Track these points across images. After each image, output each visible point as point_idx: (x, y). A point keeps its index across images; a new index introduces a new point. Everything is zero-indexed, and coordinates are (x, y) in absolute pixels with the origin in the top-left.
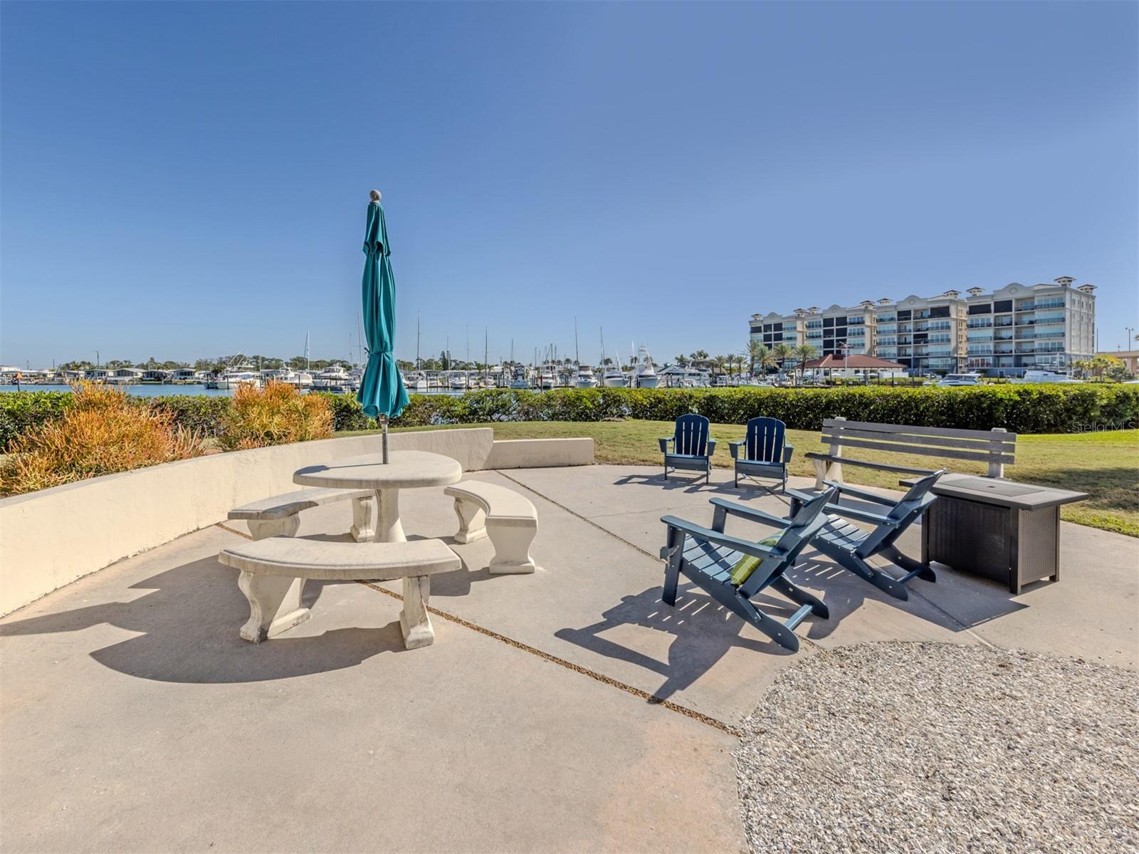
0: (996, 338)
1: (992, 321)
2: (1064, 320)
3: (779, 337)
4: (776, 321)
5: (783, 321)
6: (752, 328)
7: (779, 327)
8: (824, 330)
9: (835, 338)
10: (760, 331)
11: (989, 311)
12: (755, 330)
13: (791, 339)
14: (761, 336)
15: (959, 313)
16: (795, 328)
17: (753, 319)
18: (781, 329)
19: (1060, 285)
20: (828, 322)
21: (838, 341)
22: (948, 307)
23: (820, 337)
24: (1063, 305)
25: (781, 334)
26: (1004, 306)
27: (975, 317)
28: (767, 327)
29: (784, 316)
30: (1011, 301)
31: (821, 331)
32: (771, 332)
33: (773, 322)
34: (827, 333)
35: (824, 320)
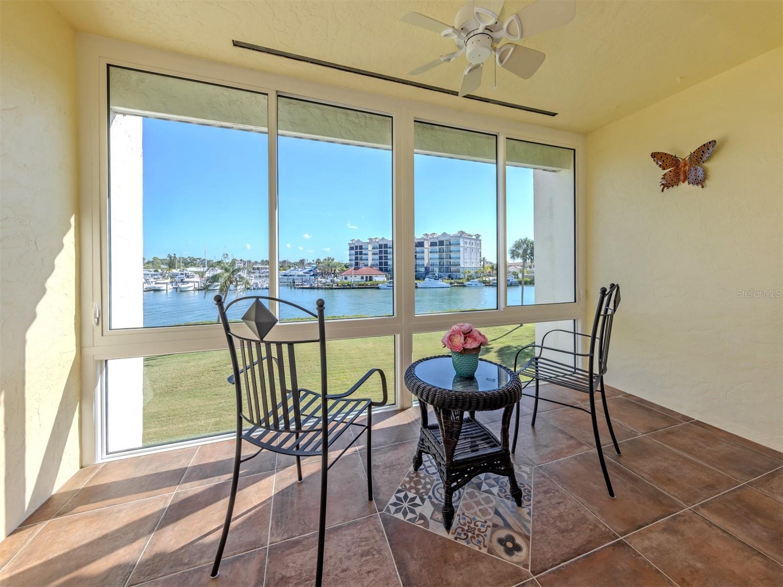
0: (440, 258)
1: (438, 250)
2: (459, 251)
3: (361, 253)
4: (360, 244)
5: (362, 244)
6: (350, 247)
7: (361, 247)
8: (379, 251)
9: (383, 255)
10: (353, 250)
11: (436, 245)
12: (351, 249)
13: (365, 254)
14: (353, 252)
15: (427, 245)
16: (367, 249)
17: (351, 242)
18: (362, 249)
19: (459, 235)
20: (381, 246)
22: (423, 242)
23: (377, 254)
24: (459, 244)
25: (362, 251)
26: (441, 243)
27: (432, 247)
28: (356, 247)
29: (363, 242)
30: (443, 241)
31: (377, 251)
32: (357, 250)
33: (358, 244)
34: (381, 252)
35: (379, 245)
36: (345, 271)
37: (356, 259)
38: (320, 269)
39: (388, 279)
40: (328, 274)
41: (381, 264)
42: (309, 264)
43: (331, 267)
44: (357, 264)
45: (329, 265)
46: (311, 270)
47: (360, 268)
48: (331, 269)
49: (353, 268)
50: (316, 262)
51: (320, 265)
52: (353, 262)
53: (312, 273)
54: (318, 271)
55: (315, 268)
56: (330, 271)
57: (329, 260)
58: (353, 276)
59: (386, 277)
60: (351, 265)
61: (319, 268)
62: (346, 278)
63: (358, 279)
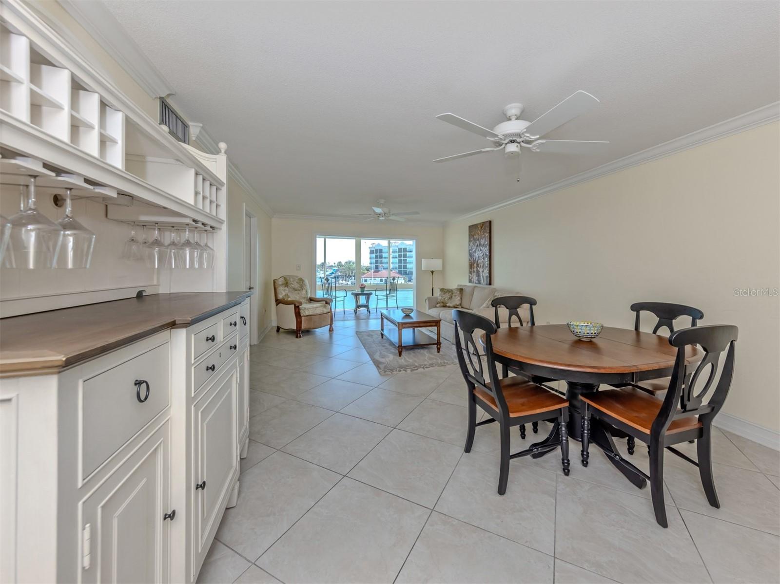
3: (381, 257)
4: (380, 248)
5: (382, 248)
6: (371, 251)
7: (381, 251)
8: (399, 254)
10: (374, 253)
13: (385, 258)
14: (374, 255)
17: (371, 246)
18: (382, 253)
21: (404, 260)
23: (397, 257)
25: (382, 255)
28: (377, 251)
31: (397, 254)
32: (378, 253)
34: (400, 256)
35: (399, 249)
36: (365, 274)
37: (377, 262)
38: (341, 272)
39: (405, 281)
40: (350, 276)
41: (400, 267)
42: (330, 266)
43: (352, 270)
44: (377, 267)
45: (349, 269)
46: (333, 273)
47: (379, 271)
48: (352, 272)
49: (373, 271)
50: (338, 265)
51: (341, 268)
52: (373, 266)
53: (333, 276)
54: (339, 274)
55: (337, 271)
56: (351, 274)
57: (349, 263)
58: (373, 279)
59: (404, 279)
60: (371, 268)
61: (340, 270)
62: (366, 281)
63: (378, 281)
